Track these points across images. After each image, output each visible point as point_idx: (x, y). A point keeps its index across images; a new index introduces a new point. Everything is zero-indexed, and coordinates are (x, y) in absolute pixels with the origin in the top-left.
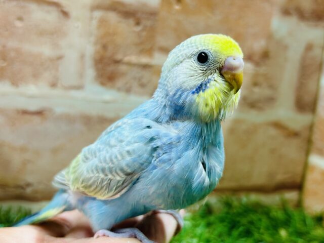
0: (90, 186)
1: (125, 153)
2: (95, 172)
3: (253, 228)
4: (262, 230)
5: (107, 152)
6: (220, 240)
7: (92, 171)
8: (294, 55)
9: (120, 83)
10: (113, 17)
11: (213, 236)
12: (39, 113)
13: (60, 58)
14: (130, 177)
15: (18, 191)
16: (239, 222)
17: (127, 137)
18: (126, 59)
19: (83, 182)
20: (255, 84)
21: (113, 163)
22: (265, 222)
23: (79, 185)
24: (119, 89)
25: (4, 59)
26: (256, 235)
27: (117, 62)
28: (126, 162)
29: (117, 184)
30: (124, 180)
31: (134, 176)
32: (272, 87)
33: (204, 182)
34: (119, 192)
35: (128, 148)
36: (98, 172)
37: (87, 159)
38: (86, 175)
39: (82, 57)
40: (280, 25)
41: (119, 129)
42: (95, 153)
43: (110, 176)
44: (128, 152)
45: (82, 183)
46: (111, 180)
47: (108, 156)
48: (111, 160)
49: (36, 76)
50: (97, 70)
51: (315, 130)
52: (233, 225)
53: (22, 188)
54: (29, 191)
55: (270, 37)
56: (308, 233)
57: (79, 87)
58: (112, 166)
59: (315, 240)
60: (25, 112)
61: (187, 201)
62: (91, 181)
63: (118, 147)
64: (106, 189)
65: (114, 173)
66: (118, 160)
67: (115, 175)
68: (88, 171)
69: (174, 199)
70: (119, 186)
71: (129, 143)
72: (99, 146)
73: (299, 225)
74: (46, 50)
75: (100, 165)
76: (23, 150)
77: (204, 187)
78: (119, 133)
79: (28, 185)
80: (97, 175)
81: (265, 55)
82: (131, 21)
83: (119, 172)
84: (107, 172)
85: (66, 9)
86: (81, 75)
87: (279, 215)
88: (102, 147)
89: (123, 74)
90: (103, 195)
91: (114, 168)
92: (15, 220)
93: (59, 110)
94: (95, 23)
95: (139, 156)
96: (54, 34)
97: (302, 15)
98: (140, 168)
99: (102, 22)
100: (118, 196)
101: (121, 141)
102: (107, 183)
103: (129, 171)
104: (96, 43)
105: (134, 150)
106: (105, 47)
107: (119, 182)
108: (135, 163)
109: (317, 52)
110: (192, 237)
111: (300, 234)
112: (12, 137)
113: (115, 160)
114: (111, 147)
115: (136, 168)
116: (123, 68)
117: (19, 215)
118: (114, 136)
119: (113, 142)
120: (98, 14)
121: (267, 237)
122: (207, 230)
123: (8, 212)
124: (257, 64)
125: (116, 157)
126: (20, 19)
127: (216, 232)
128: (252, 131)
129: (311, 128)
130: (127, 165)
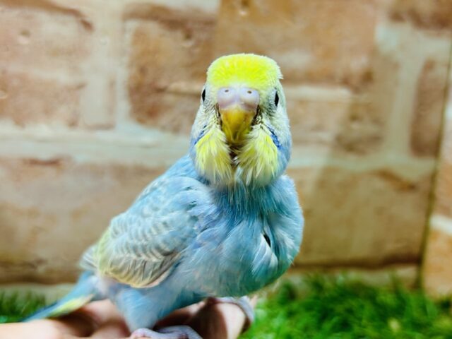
0: (121, 270)
1: (161, 226)
2: (126, 252)
3: (351, 318)
4: (364, 322)
5: (140, 225)
6: (305, 335)
7: (122, 250)
8: (409, 76)
9: (165, 119)
10: (153, 29)
11: (295, 330)
12: (54, 163)
13: (81, 86)
14: (169, 257)
15: (27, 271)
16: (332, 310)
17: (164, 202)
18: (174, 86)
19: (112, 264)
20: (354, 118)
21: (146, 240)
22: (368, 310)
23: (108, 269)
24: (163, 129)
25: (5, 89)
26: (356, 329)
27: (161, 91)
28: (162, 237)
29: (154, 268)
30: (163, 262)
31: (175, 256)
32: (377, 121)
33: (269, 262)
34: (157, 278)
35: (165, 218)
36: (129, 252)
37: (117, 233)
38: (115, 255)
39: (112, 84)
40: (388, 36)
41: (154, 193)
42: (126, 226)
43: (144, 257)
44: (165, 224)
45: (111, 266)
46: (145, 262)
47: (140, 229)
48: (144, 236)
49: (48, 112)
50: (133, 101)
51: (439, 180)
52: (324, 315)
53: (31, 265)
54: (41, 270)
55: (373, 52)
56: (428, 325)
57: (108, 127)
58: (145, 243)
59: (438, 334)
60: (34, 162)
61: (247, 288)
62: (122, 264)
63: (152, 218)
64: (140, 274)
65: (148, 252)
66: (152, 235)
67: (151, 255)
68: (117, 251)
69: (228, 285)
70: (156, 271)
71: (166, 212)
72: (130, 216)
73: (416, 313)
74: (62, 76)
75: (130, 242)
76: (33, 213)
77: (271, 269)
78: (154, 198)
79: (40, 262)
80: (128, 256)
81: (368, 78)
82: (179, 34)
83: (155, 251)
84: (140, 251)
85: (88, 19)
86: (111, 110)
87: (388, 299)
88: (134, 217)
89: (169, 107)
90: (137, 282)
91: (148, 247)
92: (22, 311)
93: (81, 158)
94: (128, 37)
95: (180, 229)
96: (73, 53)
97: (418, 20)
98: (181, 245)
99: (139, 36)
100: (157, 283)
101: (156, 209)
102: (141, 267)
103: (168, 249)
104: (130, 65)
105: (172, 222)
106: (143, 70)
107: (155, 264)
108: (175, 239)
109: (440, 71)
110: (267, 332)
111: (417, 326)
112: (17, 196)
113: (148, 236)
114: (144, 216)
115: (176, 246)
116: (168, 99)
117: (28, 303)
118: (148, 202)
119: (147, 210)
120: (133, 25)
121: (370, 331)
122: (288, 322)
123: (13, 299)
124: (356, 90)
125: (150, 232)
126: (25, 33)
127: (301, 325)
128: (350, 183)
129: (433, 177)
130: (165, 242)
